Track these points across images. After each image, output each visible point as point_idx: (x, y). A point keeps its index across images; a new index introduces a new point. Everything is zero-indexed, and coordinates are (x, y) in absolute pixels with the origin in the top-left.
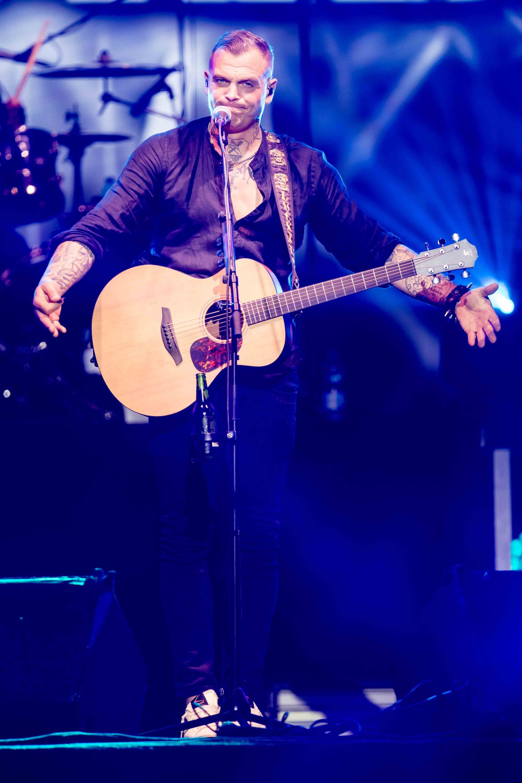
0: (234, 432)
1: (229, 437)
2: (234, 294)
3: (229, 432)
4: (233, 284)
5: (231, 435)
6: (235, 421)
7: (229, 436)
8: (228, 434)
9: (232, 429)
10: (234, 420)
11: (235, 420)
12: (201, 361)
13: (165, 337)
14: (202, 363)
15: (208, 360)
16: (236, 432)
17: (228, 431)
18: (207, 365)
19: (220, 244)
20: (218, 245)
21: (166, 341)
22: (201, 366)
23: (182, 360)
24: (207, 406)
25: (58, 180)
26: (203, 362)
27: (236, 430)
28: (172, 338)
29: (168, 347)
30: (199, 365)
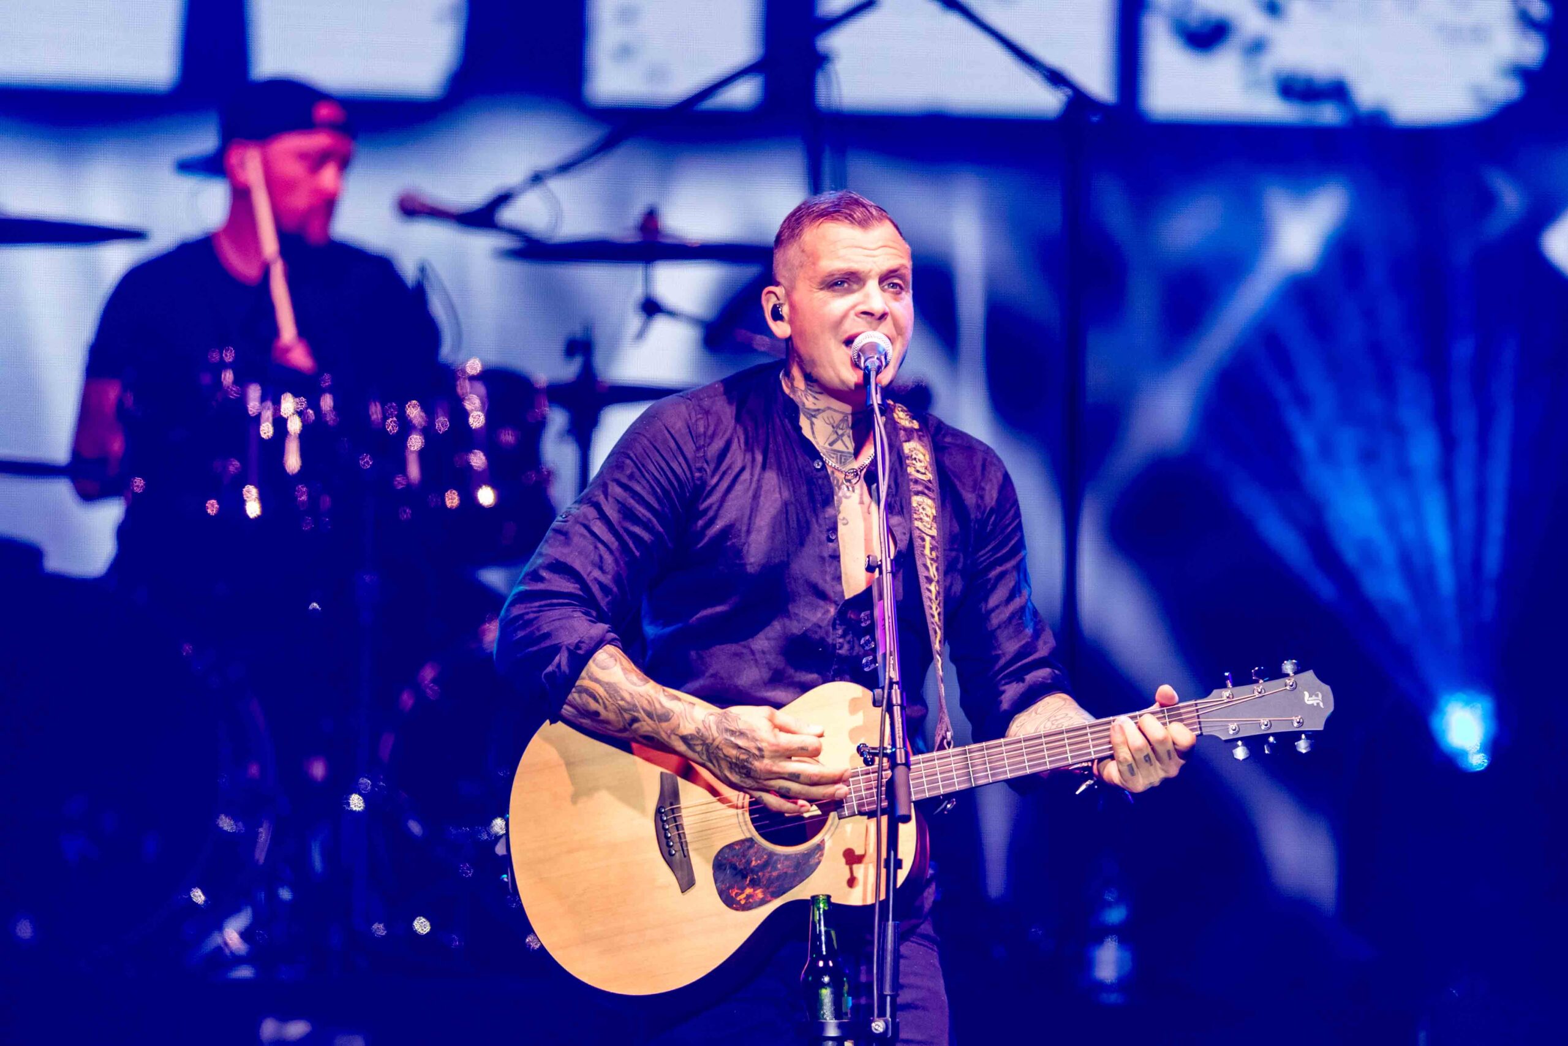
0: (886, 1023)
1: (876, 1030)
2: (897, 730)
3: (877, 1019)
4: (895, 708)
5: (879, 1026)
6: (888, 999)
7: (877, 1027)
8: (873, 1025)
9: (882, 1014)
10: (886, 995)
11: (889, 995)
12: (734, 888)
13: (662, 832)
14: (736, 891)
15: (748, 885)
16: (890, 1019)
17: (873, 1016)
18: (747, 895)
19: (868, 622)
20: (863, 625)
21: (664, 841)
22: (732, 897)
23: (694, 884)
24: (831, 964)
25: (545, 478)
26: (738, 889)
27: (891, 1017)
28: (677, 836)
29: (667, 855)
30: (729, 894)
